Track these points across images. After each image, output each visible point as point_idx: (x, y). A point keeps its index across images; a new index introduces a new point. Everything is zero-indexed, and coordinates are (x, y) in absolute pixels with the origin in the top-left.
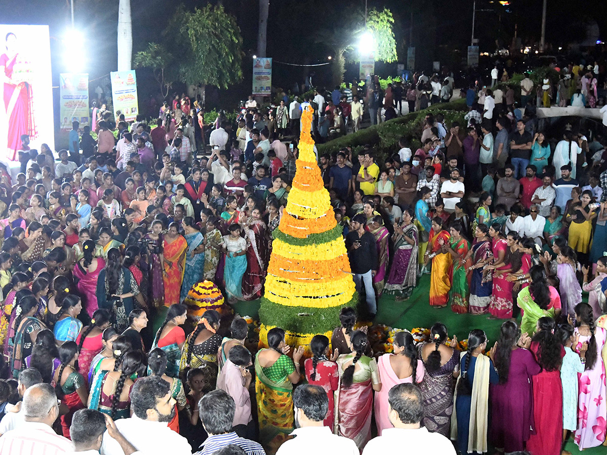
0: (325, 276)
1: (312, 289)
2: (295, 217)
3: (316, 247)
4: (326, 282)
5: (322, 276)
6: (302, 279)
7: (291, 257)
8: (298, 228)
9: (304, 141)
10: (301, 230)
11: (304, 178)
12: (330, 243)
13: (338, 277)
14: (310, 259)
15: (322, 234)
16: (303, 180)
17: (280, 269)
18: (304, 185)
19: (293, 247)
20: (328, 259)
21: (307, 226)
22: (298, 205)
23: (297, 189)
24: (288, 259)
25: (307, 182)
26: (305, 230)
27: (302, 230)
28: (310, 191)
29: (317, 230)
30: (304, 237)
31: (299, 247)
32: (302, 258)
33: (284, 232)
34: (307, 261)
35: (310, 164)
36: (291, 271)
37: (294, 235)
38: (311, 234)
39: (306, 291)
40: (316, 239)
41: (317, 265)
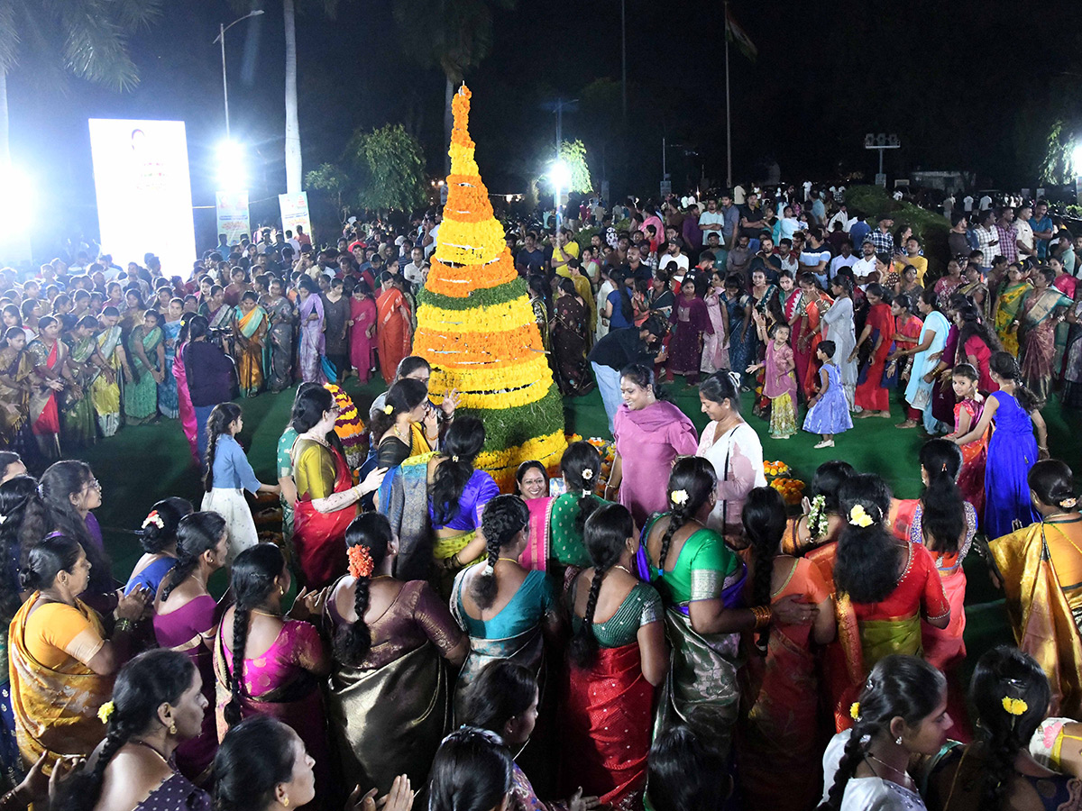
0: (502, 357)
1: (481, 380)
2: (449, 264)
3: (484, 310)
4: (504, 367)
5: (496, 358)
6: (465, 363)
7: (445, 330)
8: (454, 281)
9: (457, 142)
10: (459, 285)
11: (461, 202)
12: (507, 304)
13: (523, 359)
14: (476, 331)
15: (494, 289)
16: (460, 205)
17: (429, 350)
18: (461, 212)
19: (447, 312)
20: (505, 330)
21: (468, 278)
22: (453, 245)
23: (450, 221)
24: (440, 333)
25: (465, 208)
26: (466, 284)
27: (461, 285)
28: (471, 221)
29: (487, 283)
30: (465, 295)
31: (456, 312)
32: (463, 329)
33: (434, 290)
34: (472, 334)
35: (470, 178)
36: (446, 353)
37: (447, 293)
38: (476, 290)
39: (472, 383)
40: (483, 297)
41: (488, 339)
